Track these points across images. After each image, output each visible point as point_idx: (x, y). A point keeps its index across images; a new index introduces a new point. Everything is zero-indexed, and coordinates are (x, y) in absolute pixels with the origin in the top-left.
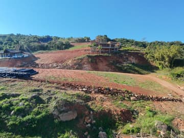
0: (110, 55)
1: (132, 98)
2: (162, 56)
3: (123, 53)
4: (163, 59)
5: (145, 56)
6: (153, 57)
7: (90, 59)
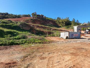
0: (41, 20)
1: (51, 30)
2: (62, 21)
3: (47, 20)
4: (63, 23)
5: (56, 22)
6: (59, 22)
7: (32, 21)
